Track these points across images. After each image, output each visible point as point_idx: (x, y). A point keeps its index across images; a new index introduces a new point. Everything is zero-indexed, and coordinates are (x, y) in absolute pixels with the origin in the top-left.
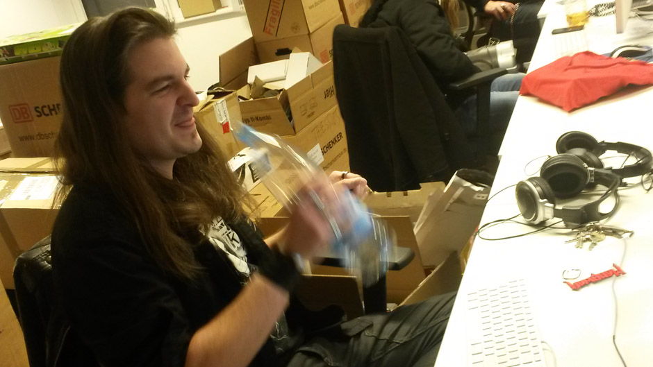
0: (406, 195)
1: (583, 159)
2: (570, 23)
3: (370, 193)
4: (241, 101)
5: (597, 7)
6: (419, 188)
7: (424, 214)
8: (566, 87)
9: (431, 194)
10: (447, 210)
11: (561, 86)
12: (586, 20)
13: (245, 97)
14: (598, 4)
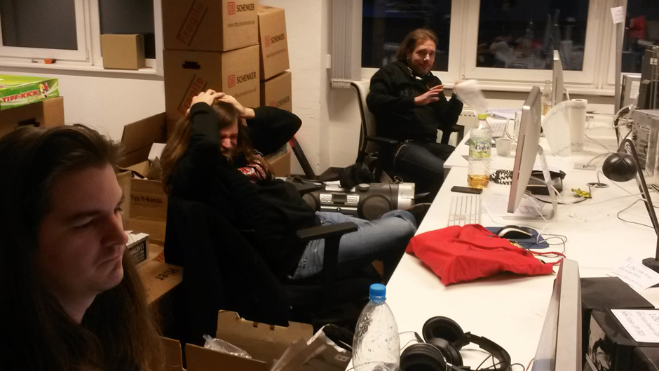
0: (272, 329)
1: (444, 351)
2: (470, 184)
3: (237, 318)
4: (136, 177)
5: (498, 172)
6: (287, 325)
7: (283, 361)
8: (449, 260)
9: (294, 342)
10: (306, 364)
11: (444, 258)
12: (486, 185)
13: (141, 173)
14: (501, 169)
